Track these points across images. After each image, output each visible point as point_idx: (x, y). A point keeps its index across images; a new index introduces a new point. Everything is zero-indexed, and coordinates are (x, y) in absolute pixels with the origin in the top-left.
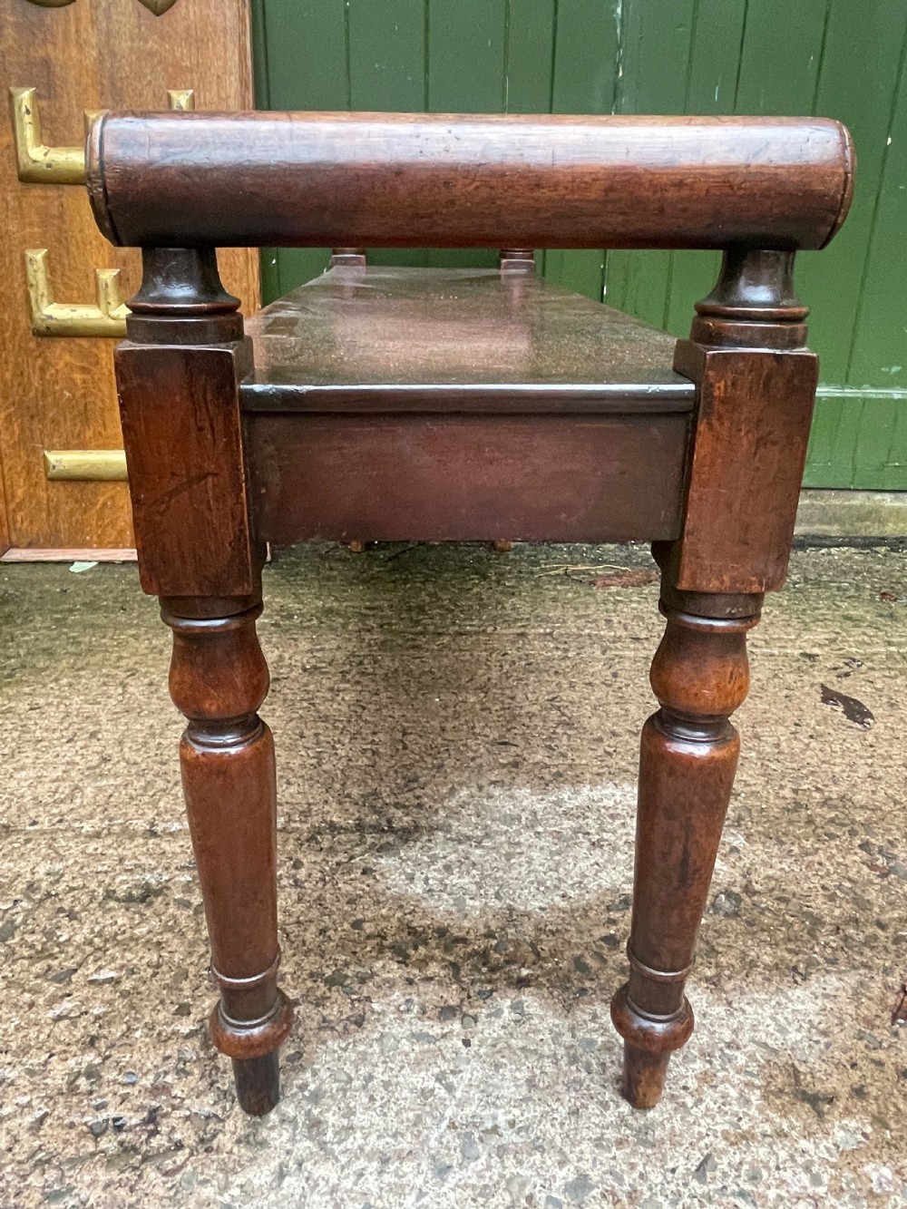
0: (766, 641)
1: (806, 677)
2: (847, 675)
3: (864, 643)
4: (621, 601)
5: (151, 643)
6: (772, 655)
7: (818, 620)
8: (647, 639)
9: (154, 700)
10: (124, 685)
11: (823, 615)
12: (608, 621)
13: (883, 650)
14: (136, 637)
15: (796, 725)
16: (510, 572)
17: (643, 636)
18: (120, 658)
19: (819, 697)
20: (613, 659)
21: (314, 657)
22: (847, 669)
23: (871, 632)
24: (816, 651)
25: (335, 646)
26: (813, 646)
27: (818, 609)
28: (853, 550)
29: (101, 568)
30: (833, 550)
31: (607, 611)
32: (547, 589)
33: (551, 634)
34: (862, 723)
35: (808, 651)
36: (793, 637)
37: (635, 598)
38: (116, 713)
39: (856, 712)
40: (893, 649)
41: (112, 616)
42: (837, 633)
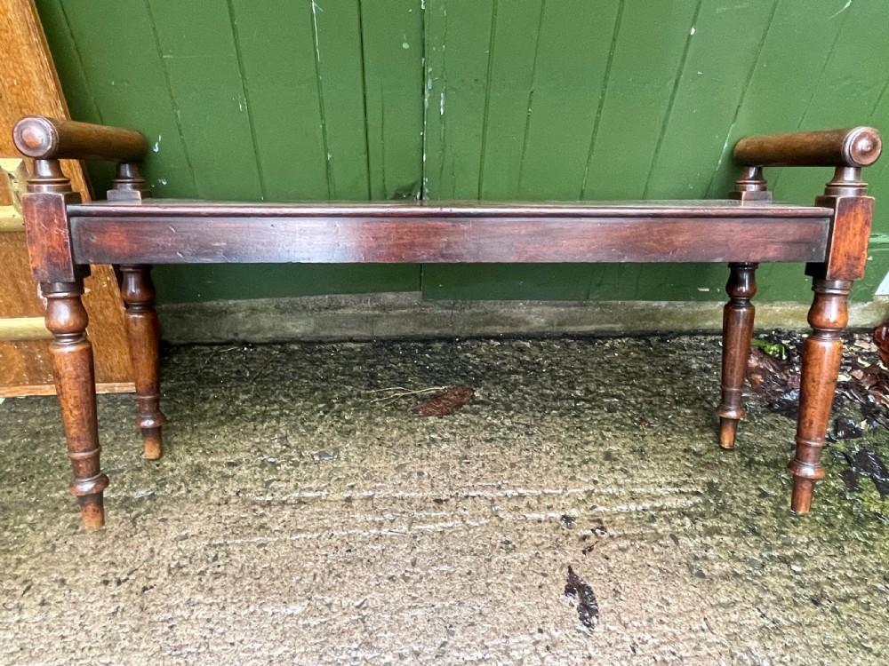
0: (539, 498)
1: (560, 555)
2: (591, 549)
3: (614, 497)
4: (433, 440)
5: (45, 534)
6: (540, 521)
7: (585, 462)
8: (446, 500)
9: (45, 631)
10: (20, 608)
11: (590, 452)
12: (420, 474)
13: (624, 508)
14: (32, 525)
15: (540, 631)
16: (351, 397)
17: (444, 497)
18: (19, 561)
19: (563, 584)
20: (415, 537)
21: (180, 549)
22: (592, 540)
23: (621, 478)
24: (574, 512)
25: (196, 532)
26: (573, 507)
27: (587, 443)
28: (632, 342)
29: (8, 406)
30: (617, 342)
31: (421, 458)
32: (377, 425)
33: (371, 498)
34: (590, 625)
35: (568, 514)
36: (560, 491)
37: (447, 435)
38: (12, 654)
39: (588, 610)
40: (633, 506)
41: (15, 490)
42: (595, 482)
